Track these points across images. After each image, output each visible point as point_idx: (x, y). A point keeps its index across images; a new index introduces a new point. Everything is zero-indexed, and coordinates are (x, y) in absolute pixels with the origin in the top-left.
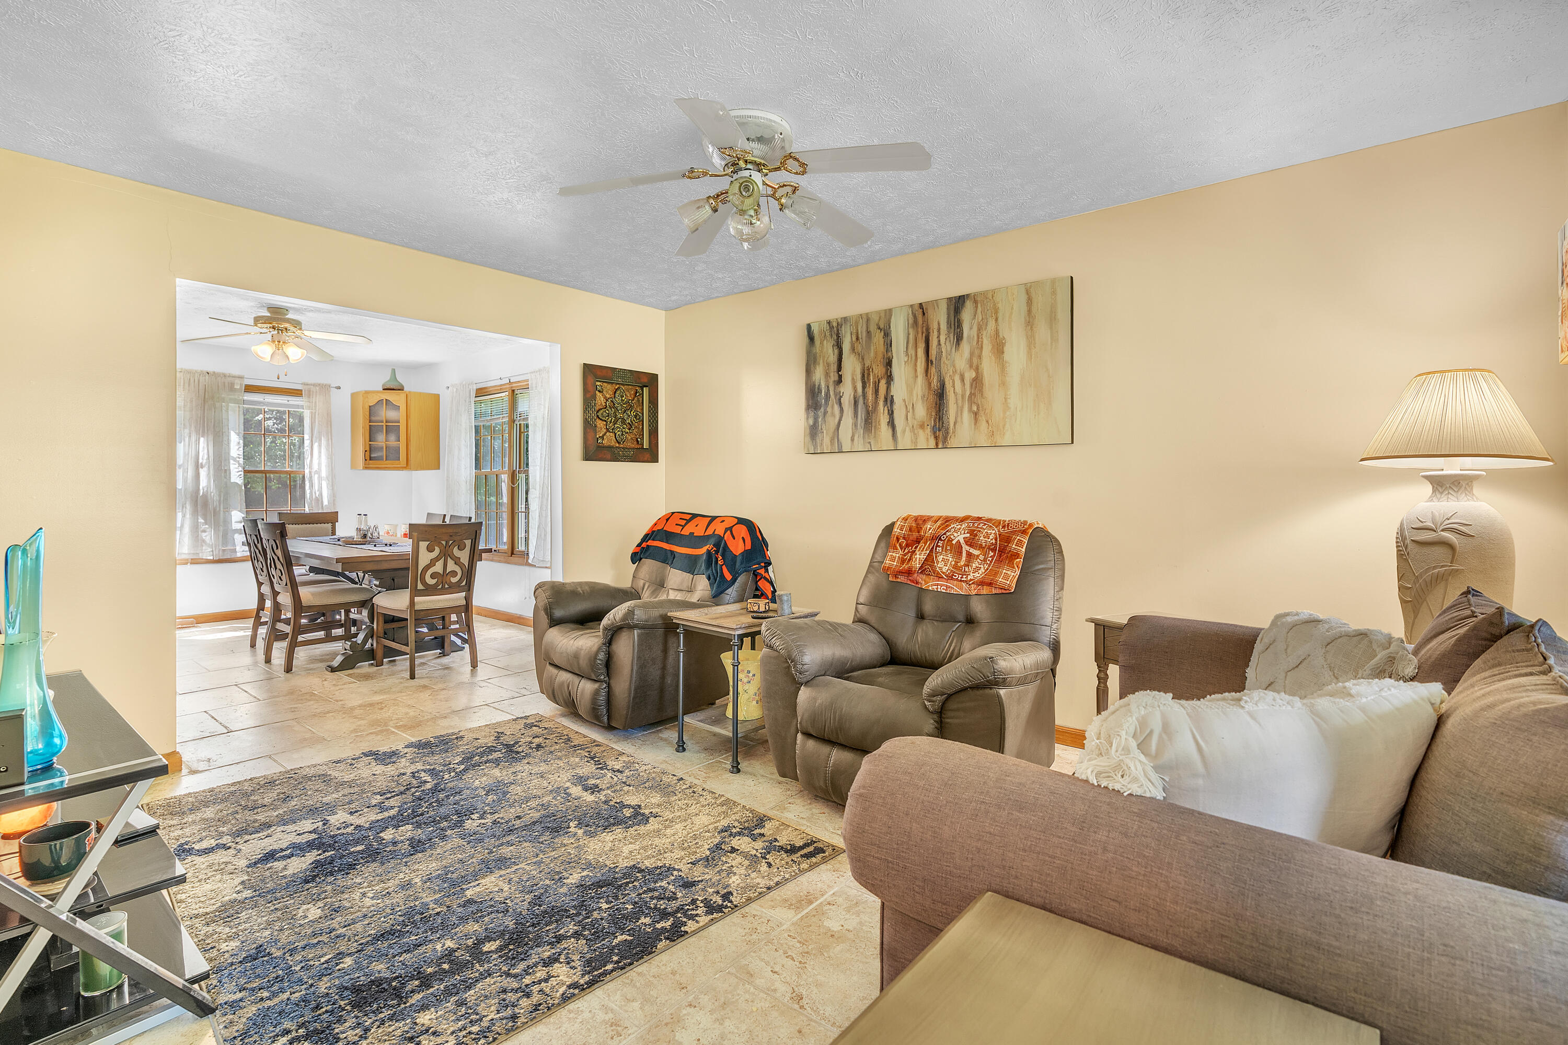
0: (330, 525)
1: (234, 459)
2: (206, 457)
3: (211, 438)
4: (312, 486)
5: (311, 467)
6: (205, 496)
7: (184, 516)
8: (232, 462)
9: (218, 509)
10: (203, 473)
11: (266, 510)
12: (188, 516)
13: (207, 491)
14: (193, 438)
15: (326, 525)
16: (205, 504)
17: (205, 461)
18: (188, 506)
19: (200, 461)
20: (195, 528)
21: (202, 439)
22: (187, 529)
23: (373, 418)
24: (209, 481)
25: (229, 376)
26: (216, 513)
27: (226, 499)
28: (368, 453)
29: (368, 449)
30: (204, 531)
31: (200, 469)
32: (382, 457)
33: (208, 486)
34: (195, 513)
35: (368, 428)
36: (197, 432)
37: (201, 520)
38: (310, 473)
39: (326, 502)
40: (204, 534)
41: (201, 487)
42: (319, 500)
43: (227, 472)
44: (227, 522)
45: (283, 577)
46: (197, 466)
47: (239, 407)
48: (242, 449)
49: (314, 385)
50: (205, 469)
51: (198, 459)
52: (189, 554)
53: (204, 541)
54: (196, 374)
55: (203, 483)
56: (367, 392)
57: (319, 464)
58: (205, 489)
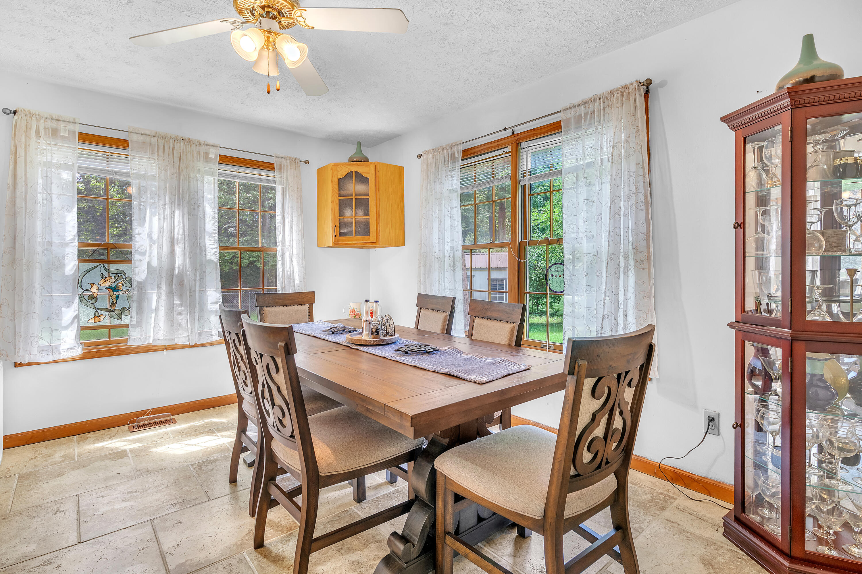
0: (307, 306)
1: (210, 235)
2: (181, 231)
3: (186, 210)
4: (284, 264)
5: (283, 244)
6: (181, 275)
7: (159, 297)
8: (207, 237)
9: (193, 289)
10: (178, 250)
11: (241, 290)
12: (163, 297)
13: (183, 269)
14: (168, 212)
15: (303, 306)
16: (181, 284)
17: (180, 236)
18: (164, 287)
19: (176, 236)
20: (171, 310)
21: (177, 213)
22: (162, 312)
23: (342, 192)
24: (184, 259)
25: (204, 144)
26: (192, 294)
27: (201, 280)
28: (337, 228)
29: (337, 224)
30: (180, 314)
31: (176, 245)
32: (352, 232)
33: (184, 264)
34: (170, 294)
35: (338, 202)
36: (172, 204)
37: (177, 301)
38: (283, 249)
39: (297, 281)
40: (180, 317)
41: (177, 265)
42: (291, 278)
43: (202, 249)
44: (202, 303)
45: (287, 421)
46: (172, 243)
47: (214, 179)
48: (217, 224)
49: (286, 158)
50: (181, 245)
51: (174, 234)
52: (164, 339)
53: (180, 325)
54: (171, 141)
55: (179, 261)
56: (336, 165)
57: (291, 240)
58: (181, 267)
